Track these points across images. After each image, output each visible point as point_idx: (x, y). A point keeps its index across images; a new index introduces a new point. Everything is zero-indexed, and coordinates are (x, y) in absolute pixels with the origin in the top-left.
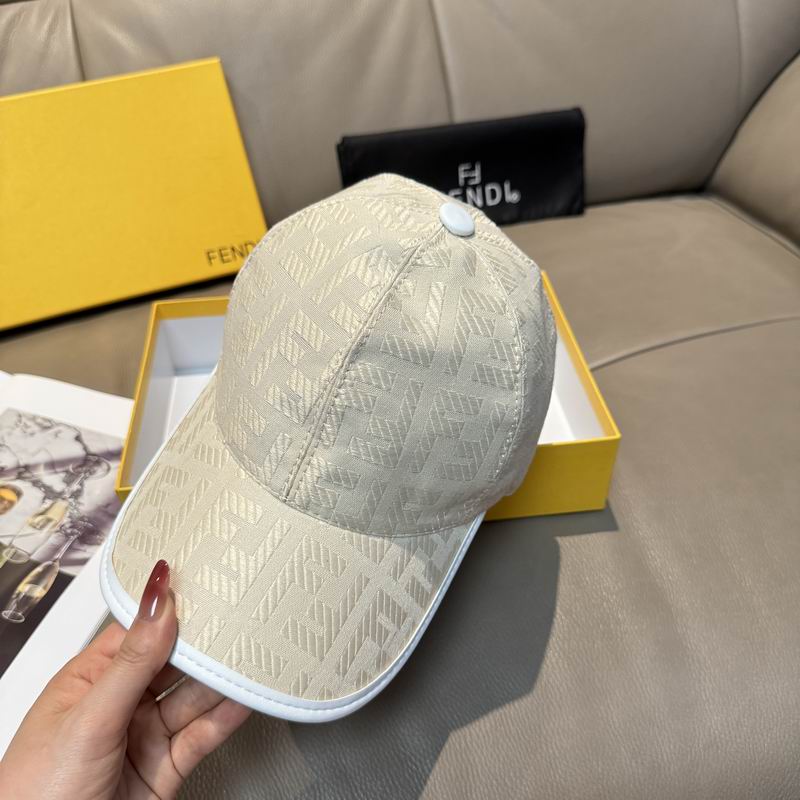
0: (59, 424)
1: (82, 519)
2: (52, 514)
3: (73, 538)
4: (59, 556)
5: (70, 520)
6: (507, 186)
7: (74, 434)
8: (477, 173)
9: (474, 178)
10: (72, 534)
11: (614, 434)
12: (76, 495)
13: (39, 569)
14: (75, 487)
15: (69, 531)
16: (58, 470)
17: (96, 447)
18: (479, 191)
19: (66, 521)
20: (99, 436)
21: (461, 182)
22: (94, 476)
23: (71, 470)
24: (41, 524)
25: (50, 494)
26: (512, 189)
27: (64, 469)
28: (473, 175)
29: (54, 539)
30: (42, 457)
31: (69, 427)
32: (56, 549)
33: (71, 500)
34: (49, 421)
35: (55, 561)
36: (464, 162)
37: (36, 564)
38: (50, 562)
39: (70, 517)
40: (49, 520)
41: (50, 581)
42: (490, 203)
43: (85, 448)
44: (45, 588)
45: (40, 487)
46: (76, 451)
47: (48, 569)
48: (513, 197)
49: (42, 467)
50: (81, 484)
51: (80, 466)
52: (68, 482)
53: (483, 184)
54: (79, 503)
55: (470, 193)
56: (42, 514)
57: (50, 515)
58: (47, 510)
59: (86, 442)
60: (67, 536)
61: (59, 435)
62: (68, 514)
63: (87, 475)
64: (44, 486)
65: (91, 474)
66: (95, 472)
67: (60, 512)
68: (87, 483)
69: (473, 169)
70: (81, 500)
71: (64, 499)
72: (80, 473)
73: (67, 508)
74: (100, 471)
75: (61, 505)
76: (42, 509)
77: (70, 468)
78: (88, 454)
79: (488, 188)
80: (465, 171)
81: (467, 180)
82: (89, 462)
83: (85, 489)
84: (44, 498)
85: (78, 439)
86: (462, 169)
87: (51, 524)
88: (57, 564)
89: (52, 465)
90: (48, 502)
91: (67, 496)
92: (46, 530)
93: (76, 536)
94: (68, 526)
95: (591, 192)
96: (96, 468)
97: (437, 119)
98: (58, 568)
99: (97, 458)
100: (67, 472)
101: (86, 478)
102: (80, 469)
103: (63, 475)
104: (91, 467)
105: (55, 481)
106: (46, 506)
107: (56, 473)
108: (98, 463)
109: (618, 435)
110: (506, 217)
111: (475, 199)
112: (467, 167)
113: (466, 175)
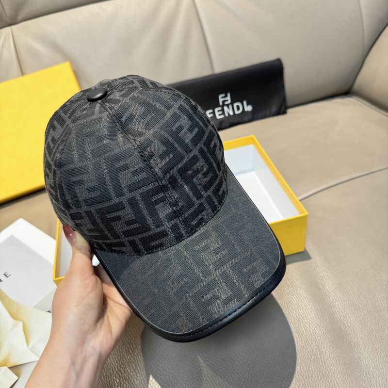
6: (245, 103)
8: (229, 98)
18: (230, 107)
21: (221, 103)
26: (248, 104)
36: (221, 93)
42: (237, 112)
48: (249, 108)
53: (232, 103)
55: (226, 108)
69: (226, 96)
79: (235, 105)
80: (222, 97)
81: (223, 102)
86: (220, 96)
110: (246, 119)
111: (228, 111)
112: (223, 95)
113: (223, 99)
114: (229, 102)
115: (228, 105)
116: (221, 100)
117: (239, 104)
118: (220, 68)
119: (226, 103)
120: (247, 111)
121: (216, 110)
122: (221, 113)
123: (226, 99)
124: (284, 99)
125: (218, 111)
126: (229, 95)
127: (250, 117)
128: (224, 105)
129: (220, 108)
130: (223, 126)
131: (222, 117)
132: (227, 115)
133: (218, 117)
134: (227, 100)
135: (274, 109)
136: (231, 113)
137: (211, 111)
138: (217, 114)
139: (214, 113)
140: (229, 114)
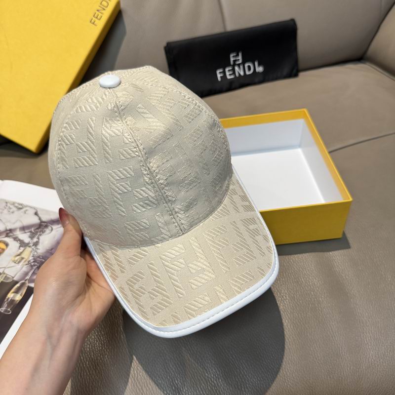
0: (27, 206)
1: (39, 257)
2: (24, 255)
3: (34, 267)
4: (28, 277)
5: (33, 258)
6: (256, 63)
7: (34, 211)
8: (240, 57)
9: (239, 60)
10: (34, 265)
11: (349, 199)
12: (36, 244)
13: (18, 285)
14: (35, 240)
15: (32, 264)
16: (26, 231)
17: (45, 218)
18: (241, 67)
19: (31, 258)
20: (47, 212)
21: (232, 63)
22: (45, 234)
23: (33, 231)
24: (18, 260)
25: (23, 244)
26: (259, 65)
27: (30, 230)
28: (238, 59)
29: (25, 269)
30: (18, 225)
31: (31, 207)
32: (26, 274)
33: (33, 247)
34: (21, 205)
35: (26, 281)
36: (233, 52)
37: (17, 282)
38: (23, 281)
39: (33, 256)
40: (23, 258)
41: (24, 291)
42: (248, 73)
43: (40, 219)
44: (21, 295)
45: (17, 241)
46: (35, 220)
47: (23, 284)
48: (260, 69)
49: (18, 230)
50: (38, 238)
51: (37, 229)
52: (32, 237)
53: (243, 63)
54: (38, 249)
55: (236, 68)
56: (19, 255)
57: (23, 256)
58: (21, 253)
59: (40, 215)
60: (32, 266)
61: (27, 212)
62: (32, 255)
63: (41, 233)
64: (20, 240)
65: (43, 233)
66: (45, 231)
67: (28, 254)
68: (41, 238)
69: (238, 55)
70: (38, 247)
71: (30, 247)
72: (37, 232)
73: (31, 252)
74: (48, 231)
75: (28, 250)
76: (18, 253)
77: (33, 230)
78: (42, 222)
79: (246, 65)
80: (233, 56)
81: (234, 61)
82: (42, 226)
83: (40, 241)
84: (20, 247)
85: (36, 214)
86: (231, 55)
87: (23, 260)
88: (27, 282)
89: (23, 229)
90: (22, 249)
91: (31, 245)
92: (21, 264)
93: (36, 267)
94: (32, 261)
95: (301, 64)
96: (45, 229)
97: (217, 30)
98: (28, 284)
99: (46, 224)
100: (31, 232)
101: (40, 235)
102: (37, 230)
103: (29, 234)
104: (43, 229)
105: (25, 237)
106: (21, 251)
107: (25, 233)
108: (46, 226)
109: (351, 199)
110: (257, 80)
111: (239, 71)
112: (235, 55)
113: (234, 59)
115: (239, 65)
118: (232, 25)
124: (296, 61)
132: (237, 75)
133: (229, 77)
135: (286, 71)
140: (239, 74)
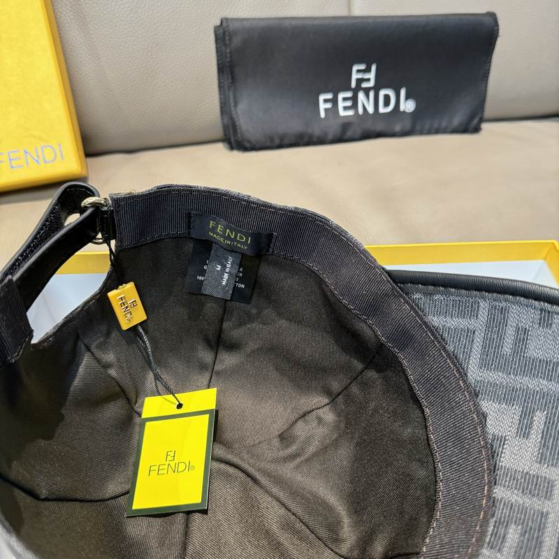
114: (371, 84)
116: (355, 76)
117: (391, 93)
119: (364, 85)
120: (404, 112)
121: (341, 96)
122: (349, 104)
123: (366, 76)
125: (345, 99)
126: (374, 68)
127: (407, 125)
128: (358, 88)
129: (349, 94)
130: (349, 134)
131: (351, 113)
134: (368, 80)
136: (371, 110)
137: (329, 96)
138: (341, 104)
139: (334, 101)
